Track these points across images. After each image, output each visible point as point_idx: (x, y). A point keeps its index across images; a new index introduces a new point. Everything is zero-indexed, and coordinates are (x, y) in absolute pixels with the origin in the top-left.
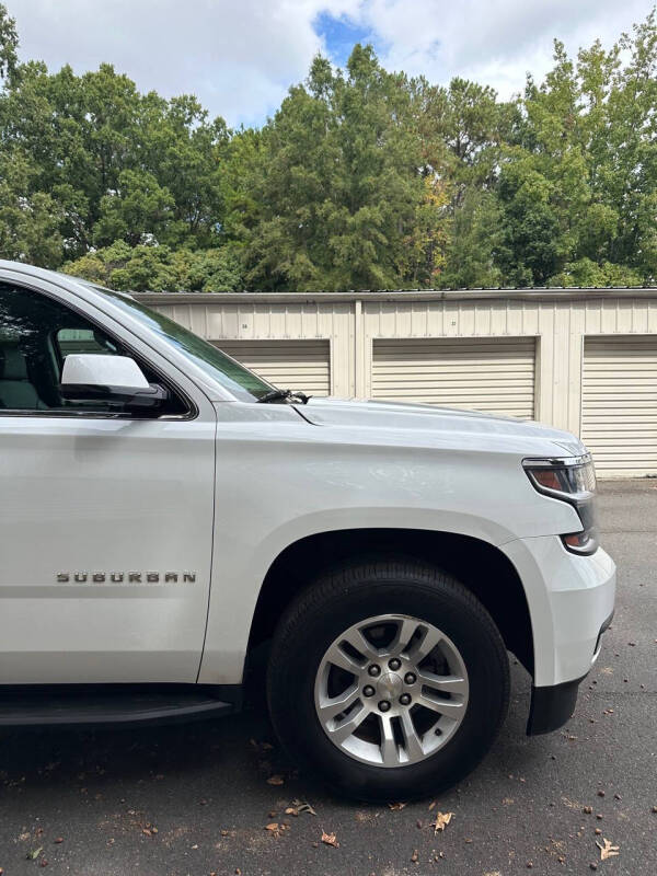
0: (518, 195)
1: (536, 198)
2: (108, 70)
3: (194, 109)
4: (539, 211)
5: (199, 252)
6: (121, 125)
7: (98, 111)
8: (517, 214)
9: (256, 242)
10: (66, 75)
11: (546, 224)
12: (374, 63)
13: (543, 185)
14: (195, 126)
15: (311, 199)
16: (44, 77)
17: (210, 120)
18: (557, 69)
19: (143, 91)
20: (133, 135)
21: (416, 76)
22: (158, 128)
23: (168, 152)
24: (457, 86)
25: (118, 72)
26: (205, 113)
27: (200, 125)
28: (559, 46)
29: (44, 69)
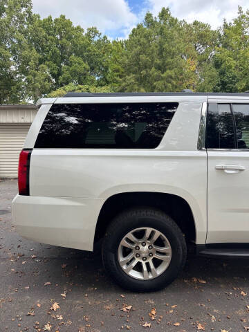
0: (223, 66)
1: (230, 67)
2: (63, 17)
3: (96, 32)
4: (231, 72)
5: (99, 87)
6: (70, 38)
7: (61, 33)
8: (222, 73)
9: (124, 84)
10: (49, 19)
11: (234, 77)
12: (170, 15)
13: (233, 63)
14: (96, 39)
15: (146, 67)
16: (39, 20)
17: (102, 37)
18: (239, 17)
19: (75, 25)
20: (73, 43)
21: (182, 20)
22: (83, 40)
23: (87, 49)
24: (196, 23)
25: (67, 18)
26: (100, 34)
27: (98, 38)
28: (240, 8)
29: (39, 17)
